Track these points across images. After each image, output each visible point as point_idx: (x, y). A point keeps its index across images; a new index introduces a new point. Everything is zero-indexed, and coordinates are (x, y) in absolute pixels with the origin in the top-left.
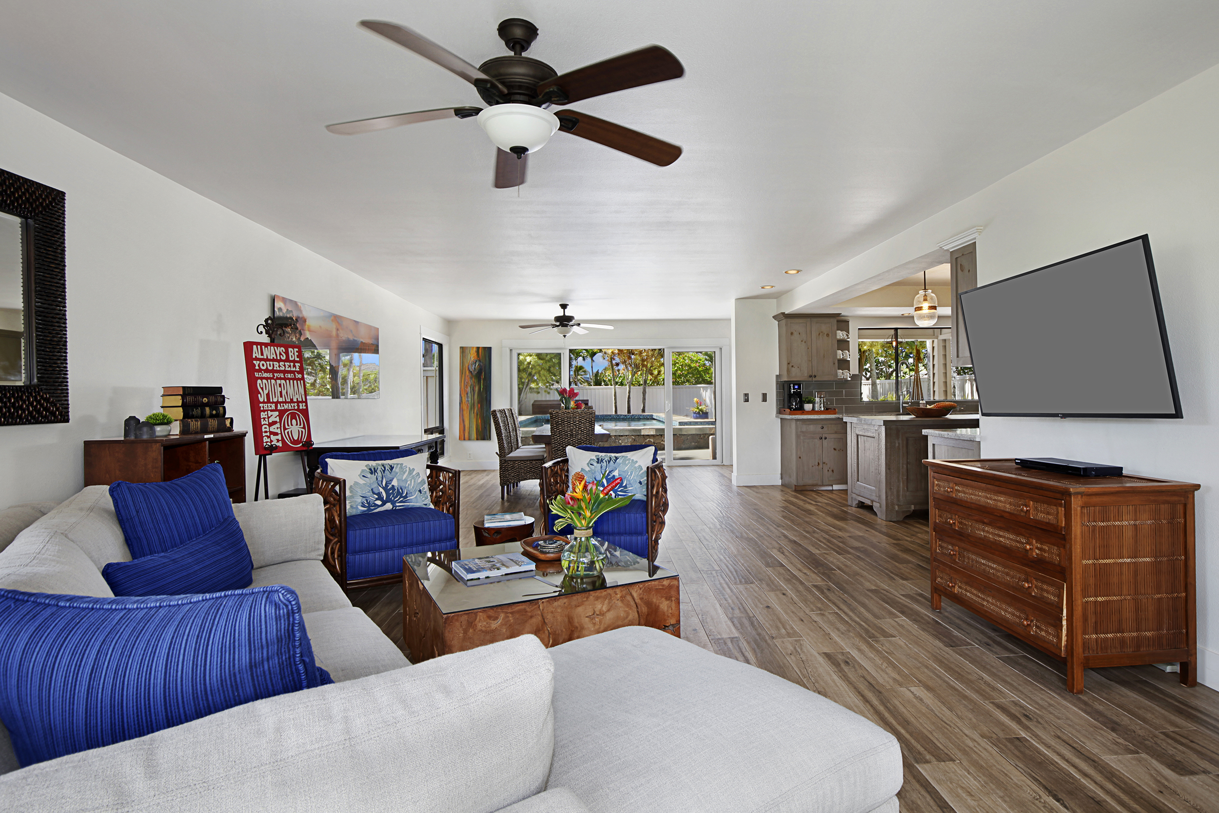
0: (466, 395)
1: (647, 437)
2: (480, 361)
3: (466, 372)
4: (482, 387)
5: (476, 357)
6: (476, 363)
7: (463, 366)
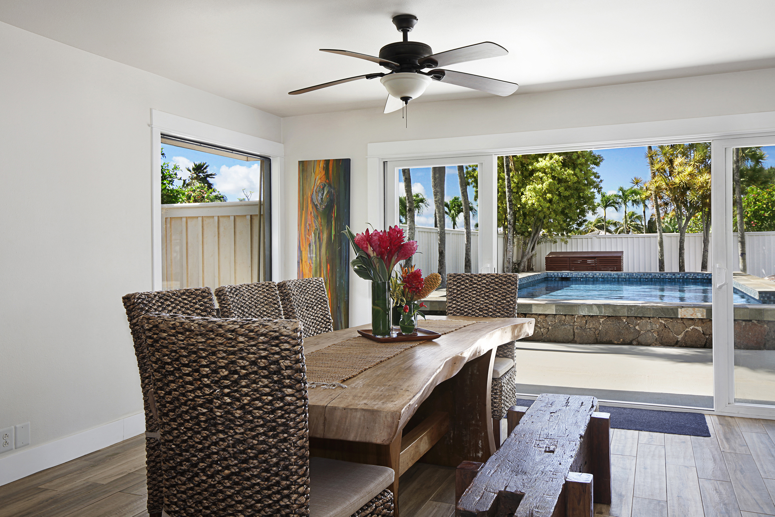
0: (308, 248)
1: (690, 322)
2: (330, 185)
3: (307, 207)
4: (333, 233)
5: (324, 179)
6: (323, 189)
7: (303, 196)
